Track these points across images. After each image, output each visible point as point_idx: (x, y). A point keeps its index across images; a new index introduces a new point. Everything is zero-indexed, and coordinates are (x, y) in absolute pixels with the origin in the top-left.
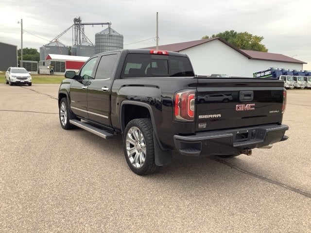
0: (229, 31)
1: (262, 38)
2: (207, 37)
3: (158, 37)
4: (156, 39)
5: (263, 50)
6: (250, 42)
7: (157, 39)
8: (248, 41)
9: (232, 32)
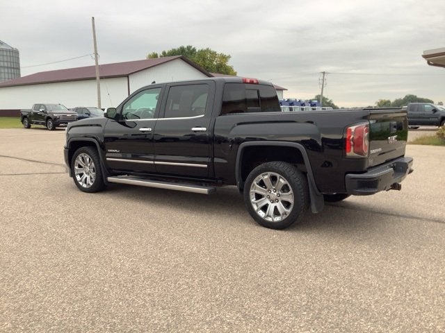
0: (185, 47)
1: (229, 57)
2: (155, 56)
3: (96, 54)
4: (94, 56)
5: (231, 73)
6: (215, 63)
7: (96, 57)
8: (211, 61)
9: (189, 48)
